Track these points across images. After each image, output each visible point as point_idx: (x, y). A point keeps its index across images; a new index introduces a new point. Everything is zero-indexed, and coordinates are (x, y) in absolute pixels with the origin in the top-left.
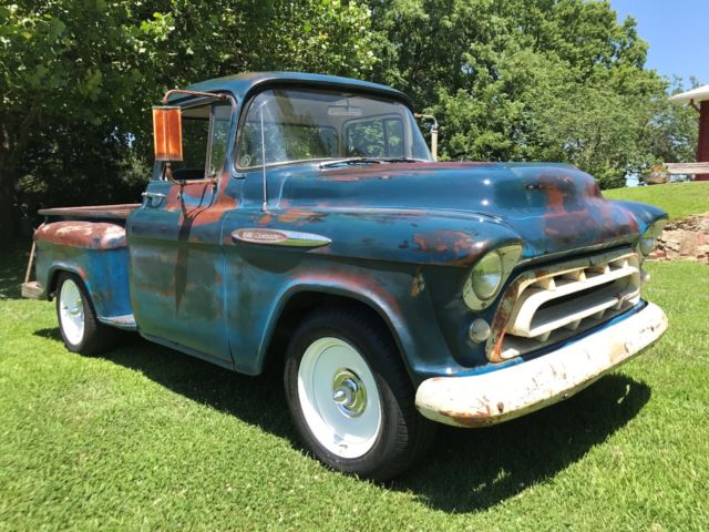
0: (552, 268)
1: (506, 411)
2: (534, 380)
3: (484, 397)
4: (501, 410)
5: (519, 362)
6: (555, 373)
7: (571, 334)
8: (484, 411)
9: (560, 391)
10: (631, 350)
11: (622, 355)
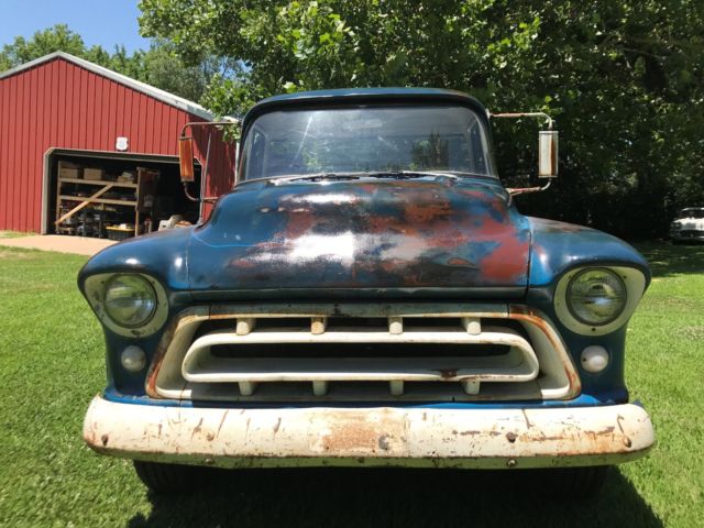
1: (109, 445)
3: (95, 424)
4: (105, 441)
6: (198, 430)
8: (91, 437)
9: (193, 451)
10: (397, 449)
11: (362, 449)
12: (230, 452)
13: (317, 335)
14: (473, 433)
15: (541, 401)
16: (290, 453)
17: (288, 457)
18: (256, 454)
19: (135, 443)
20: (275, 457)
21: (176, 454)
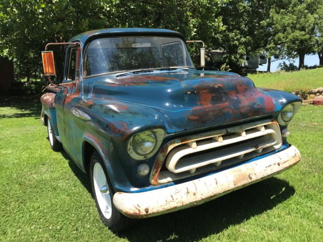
0: (195, 136)
1: (149, 212)
2: (172, 196)
3: (138, 205)
4: (147, 212)
5: (171, 185)
6: (188, 193)
7: (214, 169)
8: (137, 212)
9: (189, 202)
10: (254, 178)
11: (245, 181)
12: (203, 197)
13: (221, 142)
14: (270, 166)
15: (275, 150)
16: (224, 191)
17: (223, 192)
18: (213, 195)
19: (163, 207)
20: (220, 194)
21: (182, 205)
